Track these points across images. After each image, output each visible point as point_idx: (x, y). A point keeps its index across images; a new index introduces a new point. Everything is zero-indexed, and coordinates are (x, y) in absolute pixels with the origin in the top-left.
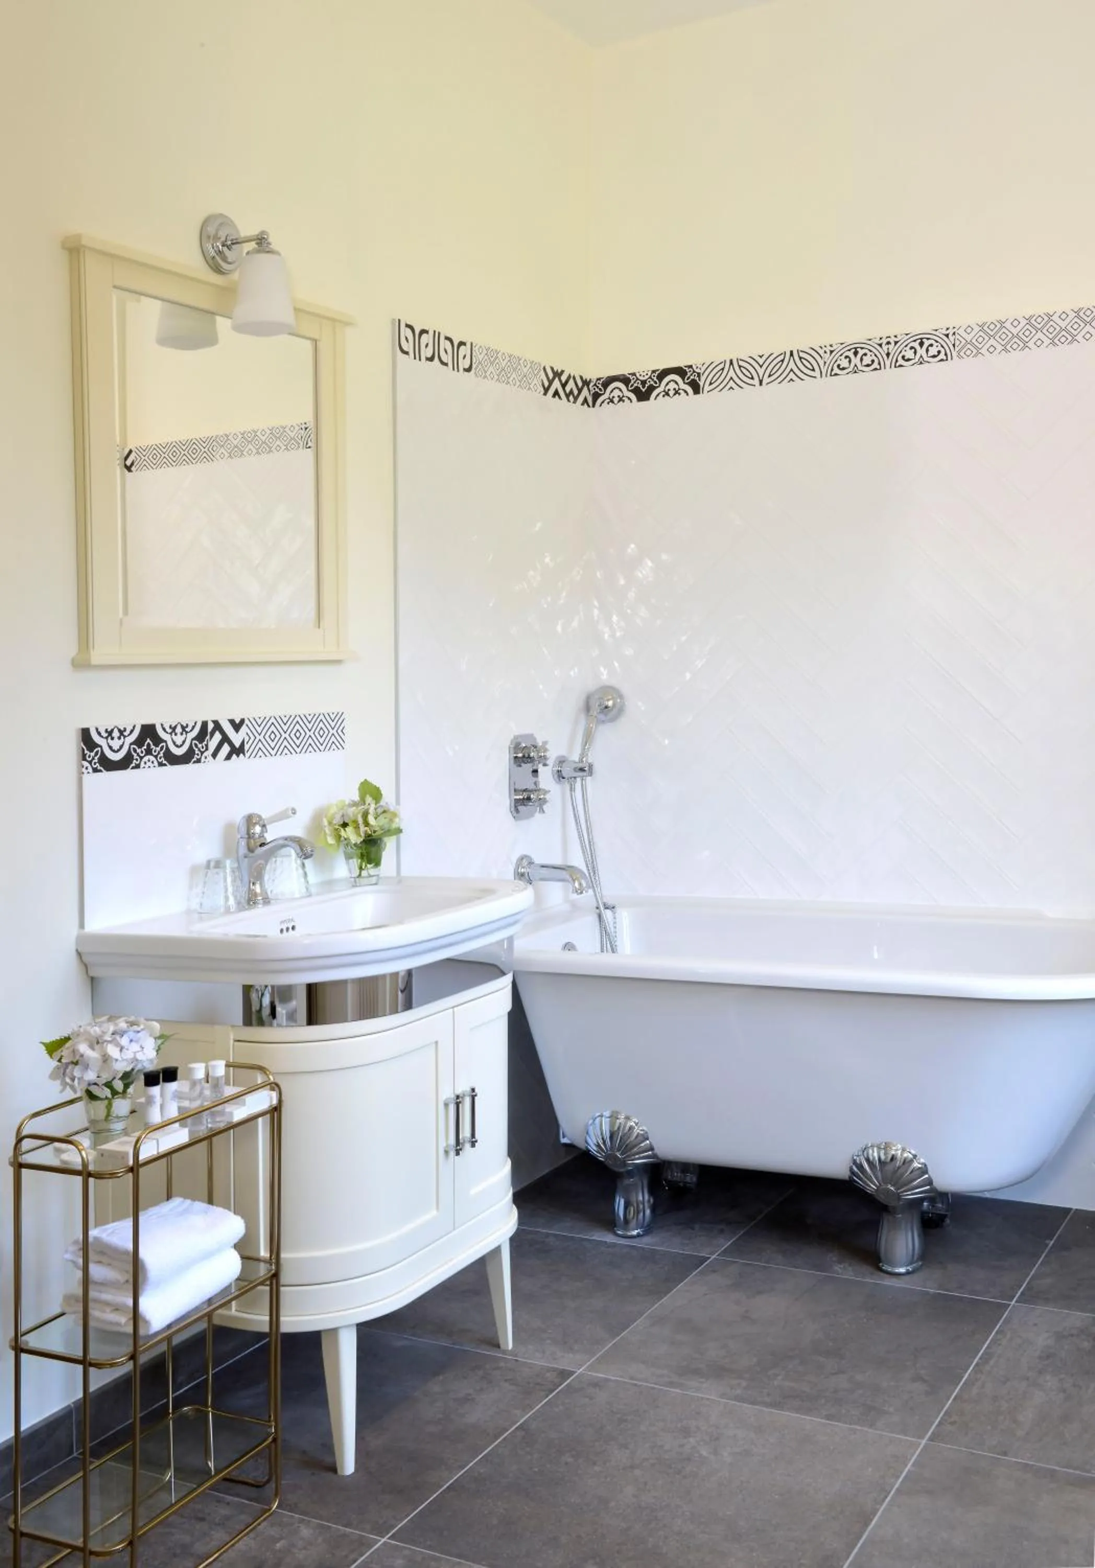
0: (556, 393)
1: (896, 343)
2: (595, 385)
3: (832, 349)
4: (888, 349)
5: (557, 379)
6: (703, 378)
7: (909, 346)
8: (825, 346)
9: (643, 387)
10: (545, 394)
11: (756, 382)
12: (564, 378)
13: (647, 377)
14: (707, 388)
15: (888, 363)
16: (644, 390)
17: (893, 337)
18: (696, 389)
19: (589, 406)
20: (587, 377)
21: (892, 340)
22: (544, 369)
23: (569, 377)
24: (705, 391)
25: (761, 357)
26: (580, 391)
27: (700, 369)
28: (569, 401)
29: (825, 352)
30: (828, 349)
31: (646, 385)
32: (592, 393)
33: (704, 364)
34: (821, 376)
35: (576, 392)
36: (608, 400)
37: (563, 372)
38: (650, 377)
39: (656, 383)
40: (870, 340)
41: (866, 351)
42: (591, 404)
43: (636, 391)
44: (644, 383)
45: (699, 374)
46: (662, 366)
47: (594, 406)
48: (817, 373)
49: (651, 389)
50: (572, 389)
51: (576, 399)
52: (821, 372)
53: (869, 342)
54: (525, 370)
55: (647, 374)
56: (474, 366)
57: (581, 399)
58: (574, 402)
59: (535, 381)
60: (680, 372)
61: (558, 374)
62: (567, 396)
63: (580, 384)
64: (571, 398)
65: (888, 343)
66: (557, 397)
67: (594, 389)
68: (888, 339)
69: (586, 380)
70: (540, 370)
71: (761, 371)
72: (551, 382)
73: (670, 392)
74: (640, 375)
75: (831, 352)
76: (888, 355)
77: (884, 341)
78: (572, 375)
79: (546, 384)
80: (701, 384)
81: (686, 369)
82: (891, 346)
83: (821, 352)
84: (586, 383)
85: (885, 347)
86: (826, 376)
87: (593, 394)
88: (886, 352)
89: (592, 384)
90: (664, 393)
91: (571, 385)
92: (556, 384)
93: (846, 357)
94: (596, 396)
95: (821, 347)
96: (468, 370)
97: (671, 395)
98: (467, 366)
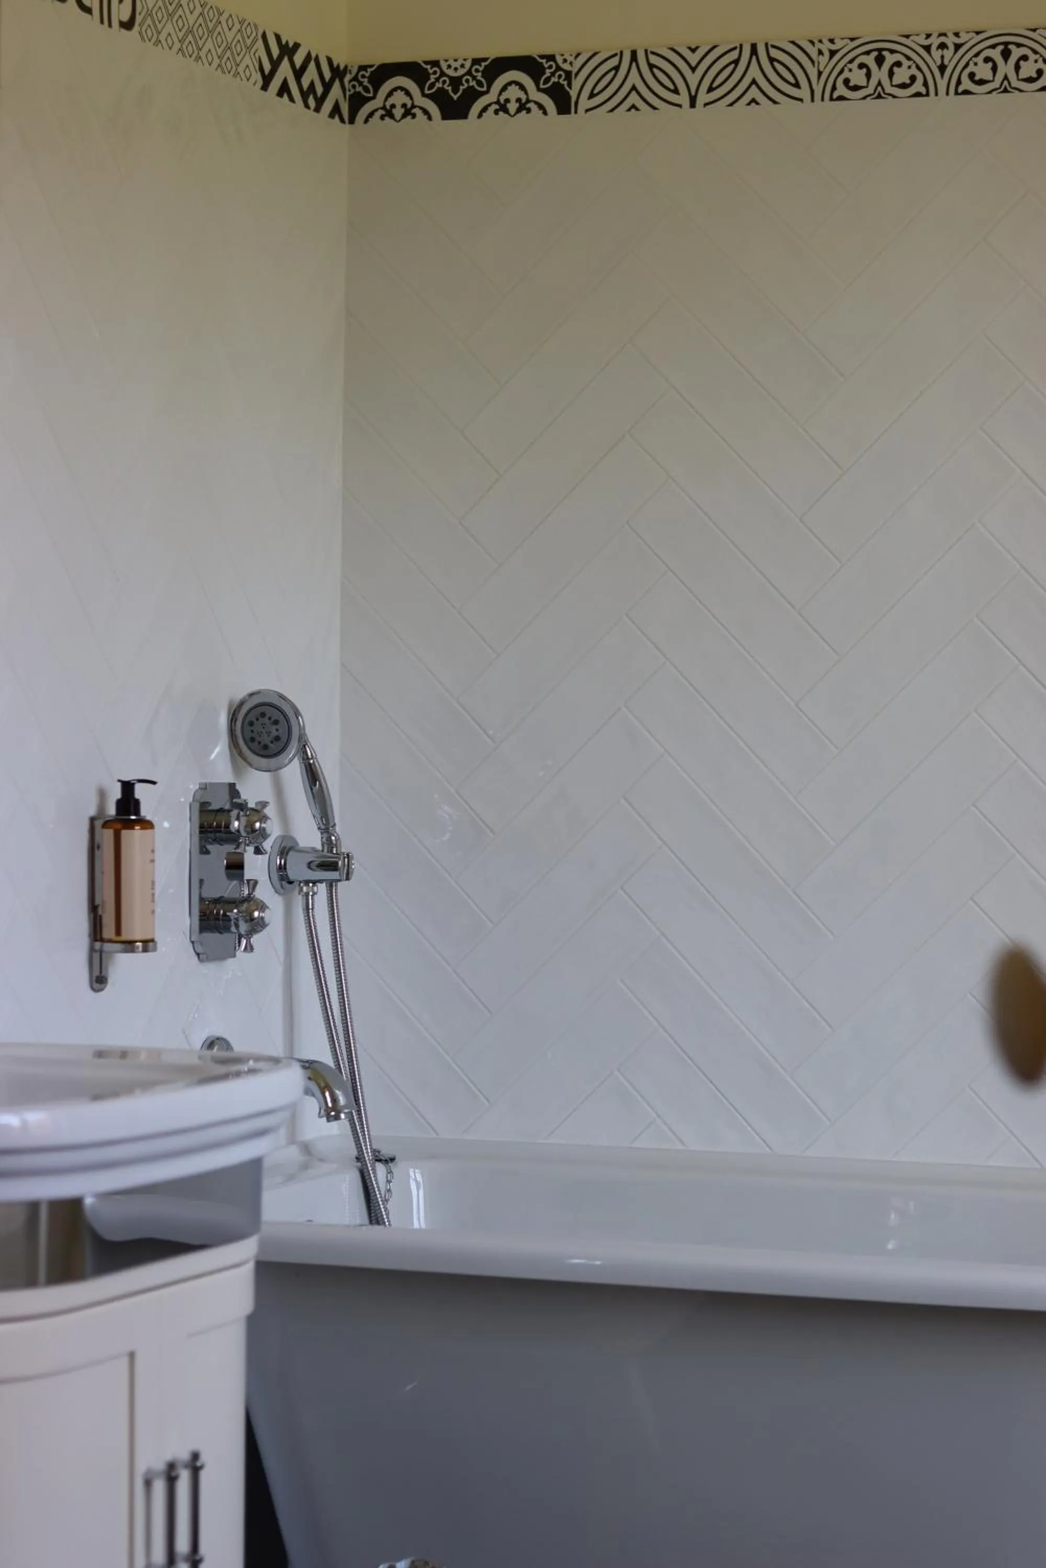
0: (284, 89)
1: (958, 47)
2: (355, 79)
3: (833, 47)
4: (942, 57)
5: (286, 60)
6: (577, 83)
7: (983, 56)
8: (820, 41)
9: (455, 92)
10: (265, 87)
11: (684, 99)
12: (299, 59)
13: (461, 72)
14: (584, 103)
15: (942, 84)
16: (455, 97)
17: (950, 35)
18: (564, 105)
19: (342, 120)
20: (340, 60)
21: (950, 41)
22: (264, 36)
23: (308, 58)
24: (581, 109)
25: (693, 50)
26: (327, 87)
27: (571, 63)
28: (307, 106)
29: (820, 52)
30: (826, 47)
31: (461, 88)
32: (348, 93)
33: (578, 55)
34: (813, 100)
35: (319, 90)
36: (383, 112)
37: (297, 46)
38: (469, 73)
40: (907, 37)
41: (899, 57)
42: (346, 117)
43: (439, 98)
44: (456, 82)
45: (568, 75)
46: (493, 52)
47: (352, 121)
48: (804, 93)
49: (472, 96)
50: (312, 84)
51: (320, 102)
52: (812, 92)
53: (904, 40)
54: (230, 35)
55: (462, 66)
56: (139, 19)
57: (328, 106)
58: (317, 110)
59: (247, 60)
61: (288, 50)
62: (305, 95)
63: (327, 75)
64: (312, 102)
65: (943, 46)
66: (285, 96)
67: (354, 87)
68: (943, 39)
69: (338, 66)
70: (255, 41)
71: (693, 79)
72: (275, 64)
74: (449, 66)
75: (833, 53)
76: (942, 68)
77: (935, 41)
78: (313, 56)
79: (267, 67)
80: (573, 93)
81: (544, 61)
82: (948, 54)
83: (813, 52)
84: (338, 72)
85: (937, 54)
86: (823, 99)
87: (351, 96)
88: (939, 63)
89: (348, 78)
91: (311, 74)
92: (285, 70)
93: (862, 66)
94: (357, 102)
95: (812, 43)
96: (128, 25)
97: (512, 111)
98: (125, 17)
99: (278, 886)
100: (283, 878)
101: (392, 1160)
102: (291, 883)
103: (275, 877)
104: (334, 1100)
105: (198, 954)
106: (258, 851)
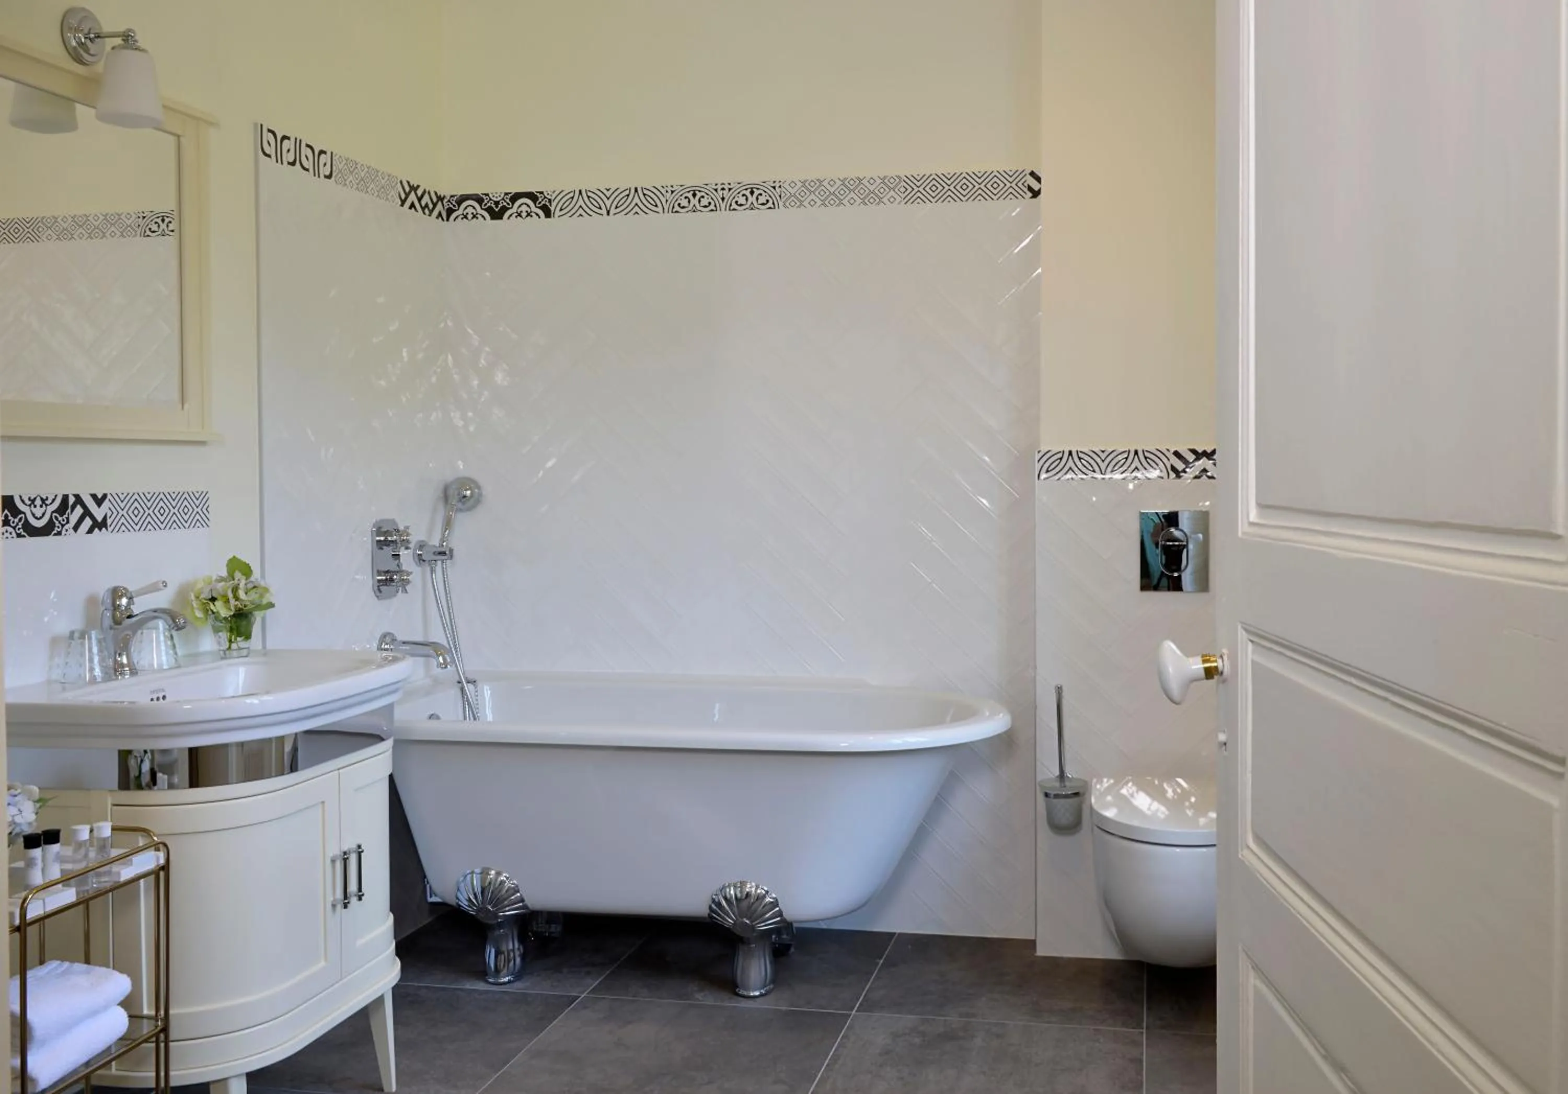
0: (412, 206)
1: (730, 189)
2: (449, 201)
3: (673, 189)
4: (723, 194)
5: (413, 192)
6: (554, 204)
7: (741, 193)
8: (667, 187)
9: (497, 207)
10: (402, 205)
11: (604, 211)
12: (419, 192)
13: (499, 199)
14: (558, 213)
15: (723, 206)
16: (497, 210)
17: (727, 184)
18: (548, 214)
19: (443, 219)
20: (441, 193)
21: (726, 187)
22: (401, 182)
23: (424, 192)
24: (556, 216)
25: (608, 190)
26: (435, 205)
27: (551, 196)
28: (424, 213)
29: (667, 192)
30: (669, 189)
31: (499, 206)
32: (446, 208)
33: (554, 192)
34: (663, 212)
35: (431, 206)
36: (462, 216)
37: (418, 186)
38: (503, 199)
39: (508, 204)
40: (707, 185)
41: (703, 194)
42: (445, 219)
43: (489, 210)
44: (497, 203)
45: (550, 200)
46: (514, 190)
47: (448, 220)
48: (660, 209)
49: (504, 209)
50: (427, 204)
51: (431, 212)
52: (663, 209)
53: (706, 187)
54: (383, 181)
55: (500, 196)
56: (334, 174)
57: (435, 213)
58: (430, 215)
59: (393, 193)
60: (532, 196)
61: (414, 189)
62: (423, 209)
63: (435, 200)
64: (426, 211)
65: (723, 189)
66: (413, 209)
67: (448, 205)
68: (723, 186)
69: (440, 196)
70: (396, 184)
71: (608, 203)
72: (407, 195)
73: (522, 214)
74: (493, 196)
75: (672, 192)
76: (723, 199)
77: (719, 187)
78: (427, 190)
79: (403, 196)
80: (552, 209)
81: (538, 194)
82: (725, 192)
83: (663, 191)
84: (440, 199)
85: (720, 192)
86: (668, 212)
87: (448, 209)
88: (721, 196)
89: (446, 200)
90: (516, 214)
91: (426, 199)
92: (412, 197)
93: (686, 198)
94: (450, 212)
95: (663, 187)
96: (329, 177)
97: (524, 217)
98: (328, 173)
99: (418, 563)
100: (420, 559)
101: (475, 682)
102: (424, 561)
103: (417, 560)
104: (444, 659)
105: (377, 597)
106: (407, 548)
